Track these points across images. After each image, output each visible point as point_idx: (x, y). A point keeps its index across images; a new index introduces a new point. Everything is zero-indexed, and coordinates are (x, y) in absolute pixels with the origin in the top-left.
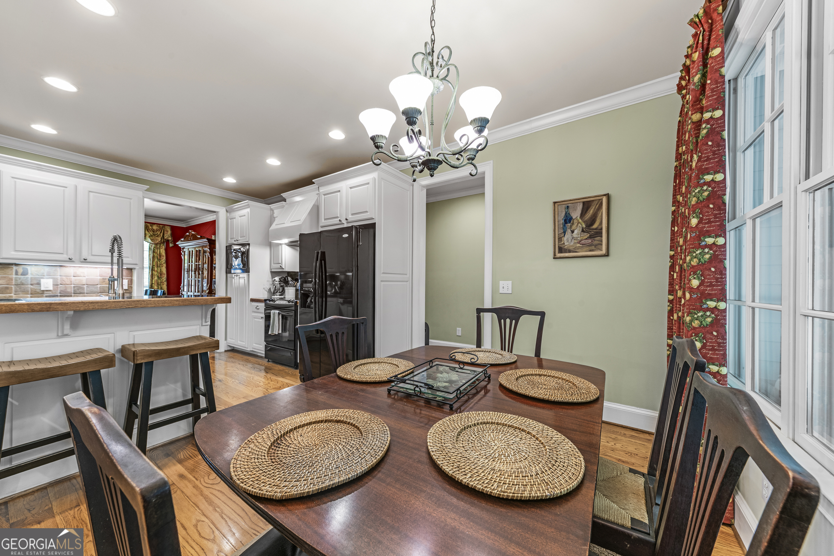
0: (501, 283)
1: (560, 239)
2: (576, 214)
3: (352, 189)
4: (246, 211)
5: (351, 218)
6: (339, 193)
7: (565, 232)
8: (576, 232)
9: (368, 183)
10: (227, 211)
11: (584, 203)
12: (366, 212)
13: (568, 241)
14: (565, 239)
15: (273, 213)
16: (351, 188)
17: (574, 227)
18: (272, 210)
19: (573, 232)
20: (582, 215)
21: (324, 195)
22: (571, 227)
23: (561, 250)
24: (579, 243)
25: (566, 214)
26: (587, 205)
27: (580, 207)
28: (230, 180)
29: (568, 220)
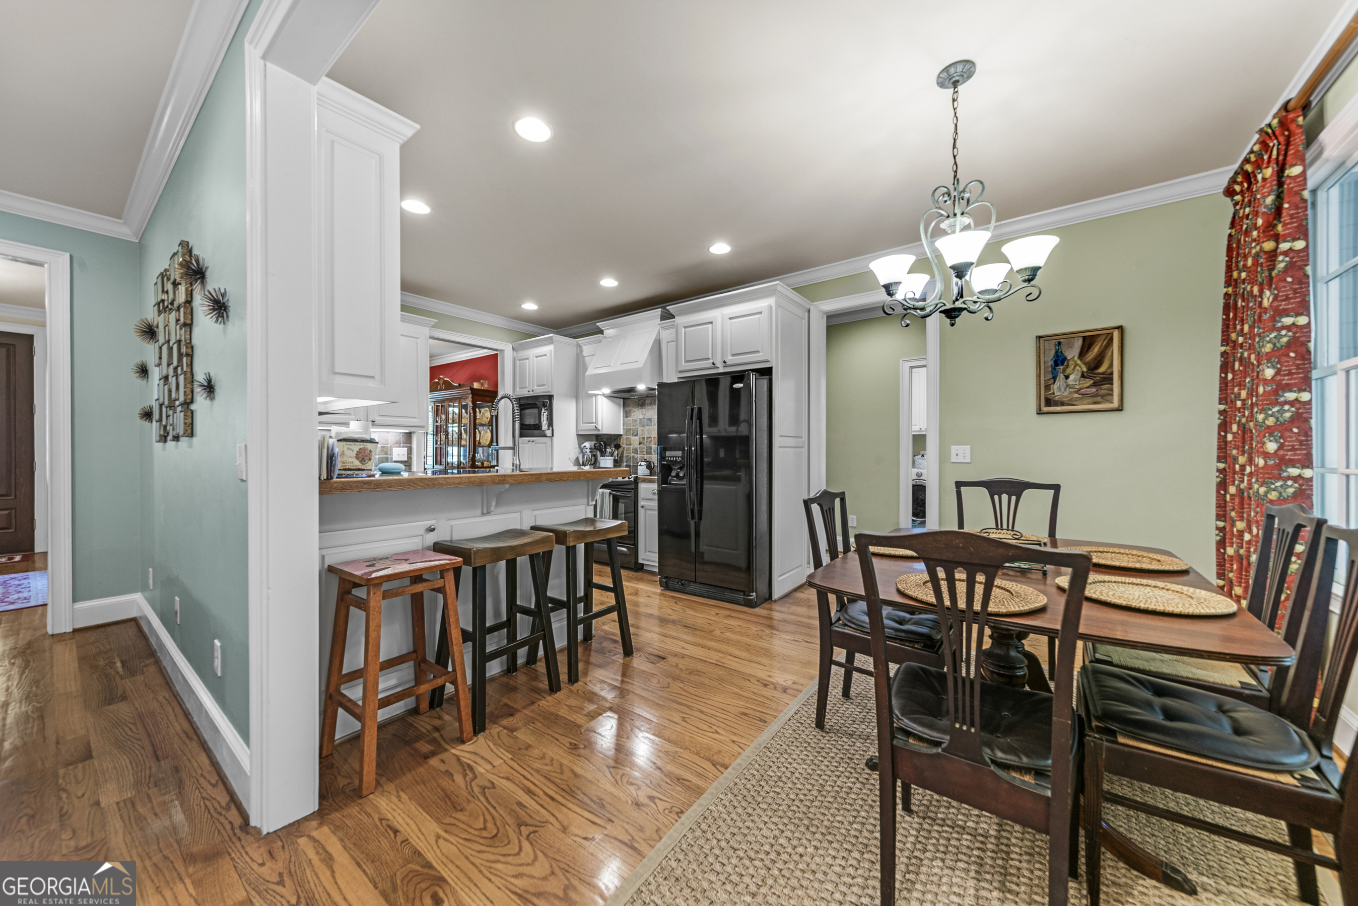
0: (954, 449)
1: (1047, 387)
2: (1072, 353)
3: (733, 321)
4: (548, 349)
5: (730, 359)
6: (710, 326)
7: (1054, 378)
8: (1072, 377)
9: (761, 313)
10: (513, 349)
11: (1084, 338)
12: (758, 352)
13: (1059, 389)
14: (1055, 387)
15: (581, 351)
16: (730, 319)
17: (1068, 371)
18: (579, 346)
19: (1067, 377)
20: (1082, 355)
21: (685, 327)
22: (1064, 370)
23: (1049, 402)
24: (1077, 392)
25: (1057, 352)
26: (1088, 341)
27: (1078, 343)
28: (530, 306)
29: (1060, 360)
